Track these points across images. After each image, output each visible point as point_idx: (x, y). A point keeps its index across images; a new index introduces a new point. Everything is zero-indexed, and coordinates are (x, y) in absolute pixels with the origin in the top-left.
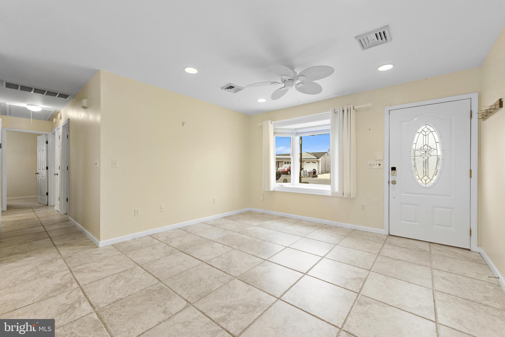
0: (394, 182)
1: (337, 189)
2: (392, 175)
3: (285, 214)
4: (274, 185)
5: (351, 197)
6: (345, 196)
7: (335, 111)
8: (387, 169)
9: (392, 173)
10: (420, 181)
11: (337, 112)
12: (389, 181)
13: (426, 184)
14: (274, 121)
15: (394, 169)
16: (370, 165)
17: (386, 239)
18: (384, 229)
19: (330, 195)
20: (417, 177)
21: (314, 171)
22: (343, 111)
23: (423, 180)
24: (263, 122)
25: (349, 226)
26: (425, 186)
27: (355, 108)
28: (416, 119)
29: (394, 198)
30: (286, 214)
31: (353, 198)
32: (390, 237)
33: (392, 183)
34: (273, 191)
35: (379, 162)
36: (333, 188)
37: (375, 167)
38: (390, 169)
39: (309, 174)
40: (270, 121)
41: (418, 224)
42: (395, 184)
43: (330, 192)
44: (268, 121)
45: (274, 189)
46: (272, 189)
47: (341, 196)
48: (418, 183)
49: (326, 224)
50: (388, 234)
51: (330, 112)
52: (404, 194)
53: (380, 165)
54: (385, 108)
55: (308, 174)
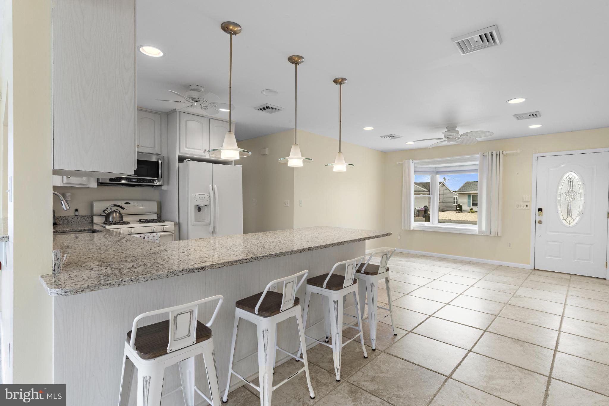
0: (540, 222)
1: (484, 228)
2: (539, 215)
3: (426, 252)
4: (414, 225)
5: (499, 235)
6: (492, 234)
7: (484, 154)
8: (534, 210)
9: (538, 213)
10: (564, 221)
11: (486, 156)
12: (535, 221)
13: (569, 224)
14: (415, 160)
15: (540, 210)
16: (518, 206)
17: (532, 272)
18: (529, 264)
19: (477, 233)
20: (562, 218)
21: (425, 209)
22: (492, 155)
23: (567, 220)
24: (404, 161)
25: (495, 262)
26: (569, 225)
27: (504, 153)
28: (563, 165)
29: (540, 236)
30: (428, 253)
31: (500, 237)
32: (535, 270)
33: (538, 222)
34: (413, 230)
35: (526, 204)
36: (480, 227)
37: (522, 208)
38: (537, 210)
39: (419, 213)
40: (411, 160)
41: (562, 259)
42: (541, 223)
43: (477, 231)
44: (410, 161)
45: (414, 228)
46: (412, 228)
47: (489, 234)
48: (562, 223)
49: (471, 262)
50: (533, 269)
51: (478, 156)
52: (549, 233)
53: (527, 206)
54: (533, 154)
55: (417, 212)
